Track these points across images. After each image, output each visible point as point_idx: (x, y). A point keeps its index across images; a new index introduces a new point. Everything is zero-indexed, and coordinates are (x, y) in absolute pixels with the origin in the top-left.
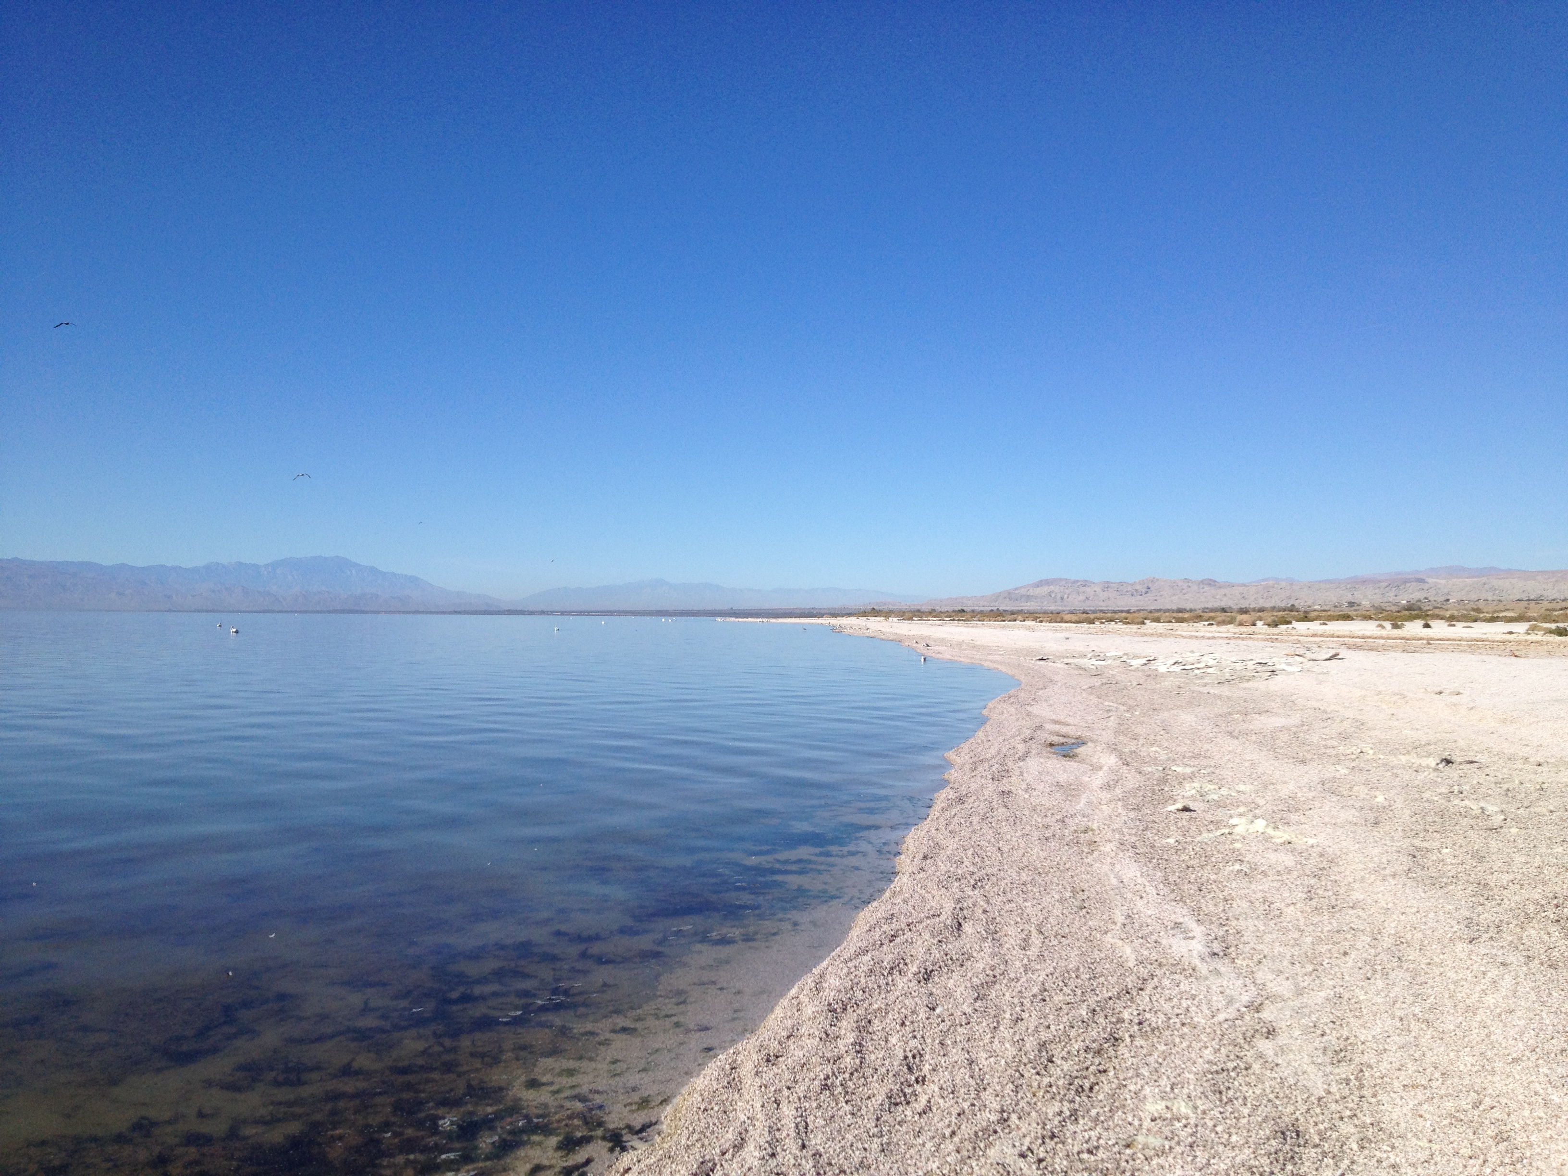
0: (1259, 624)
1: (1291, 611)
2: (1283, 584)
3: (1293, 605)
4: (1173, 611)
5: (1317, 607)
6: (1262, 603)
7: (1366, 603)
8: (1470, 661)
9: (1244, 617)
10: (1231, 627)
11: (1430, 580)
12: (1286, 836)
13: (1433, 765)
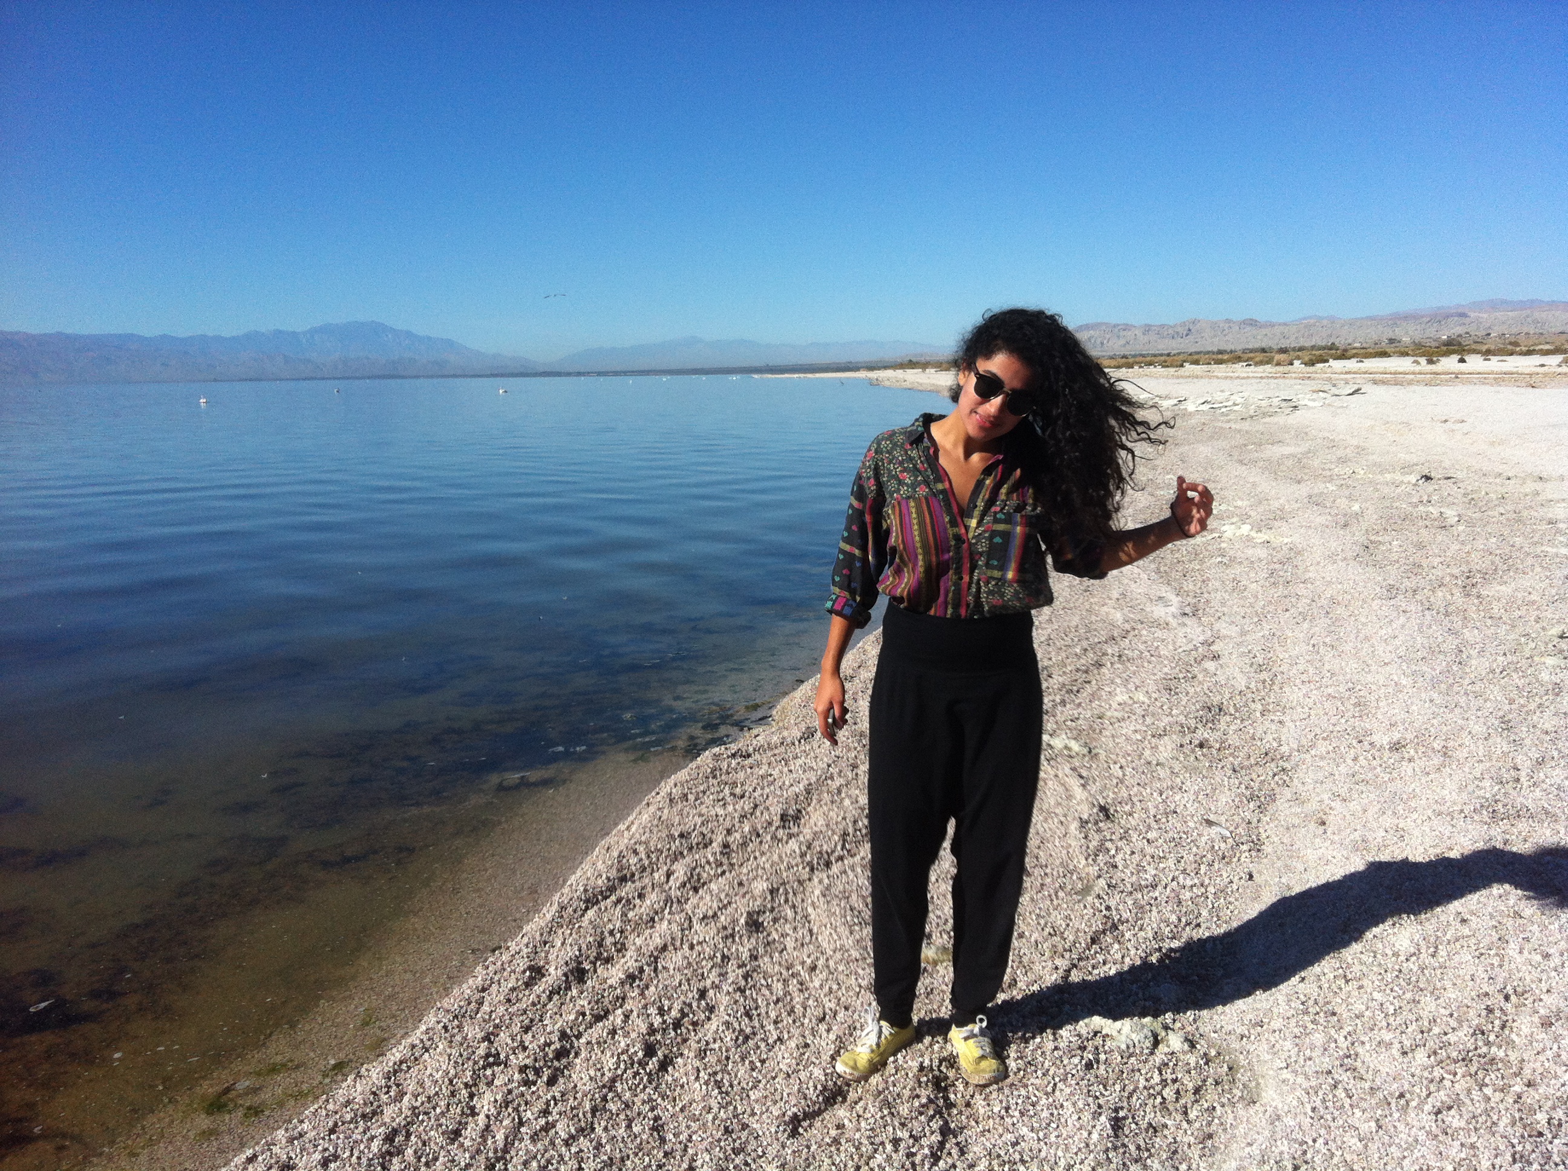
0: (1297, 363)
1: (1331, 349)
2: (1325, 322)
3: (1333, 344)
4: (1213, 353)
5: (1357, 345)
6: (1303, 342)
7: (1406, 339)
8: (1507, 392)
9: (1282, 357)
10: (1268, 368)
11: (1472, 315)
12: (1266, 537)
13: (1414, 481)
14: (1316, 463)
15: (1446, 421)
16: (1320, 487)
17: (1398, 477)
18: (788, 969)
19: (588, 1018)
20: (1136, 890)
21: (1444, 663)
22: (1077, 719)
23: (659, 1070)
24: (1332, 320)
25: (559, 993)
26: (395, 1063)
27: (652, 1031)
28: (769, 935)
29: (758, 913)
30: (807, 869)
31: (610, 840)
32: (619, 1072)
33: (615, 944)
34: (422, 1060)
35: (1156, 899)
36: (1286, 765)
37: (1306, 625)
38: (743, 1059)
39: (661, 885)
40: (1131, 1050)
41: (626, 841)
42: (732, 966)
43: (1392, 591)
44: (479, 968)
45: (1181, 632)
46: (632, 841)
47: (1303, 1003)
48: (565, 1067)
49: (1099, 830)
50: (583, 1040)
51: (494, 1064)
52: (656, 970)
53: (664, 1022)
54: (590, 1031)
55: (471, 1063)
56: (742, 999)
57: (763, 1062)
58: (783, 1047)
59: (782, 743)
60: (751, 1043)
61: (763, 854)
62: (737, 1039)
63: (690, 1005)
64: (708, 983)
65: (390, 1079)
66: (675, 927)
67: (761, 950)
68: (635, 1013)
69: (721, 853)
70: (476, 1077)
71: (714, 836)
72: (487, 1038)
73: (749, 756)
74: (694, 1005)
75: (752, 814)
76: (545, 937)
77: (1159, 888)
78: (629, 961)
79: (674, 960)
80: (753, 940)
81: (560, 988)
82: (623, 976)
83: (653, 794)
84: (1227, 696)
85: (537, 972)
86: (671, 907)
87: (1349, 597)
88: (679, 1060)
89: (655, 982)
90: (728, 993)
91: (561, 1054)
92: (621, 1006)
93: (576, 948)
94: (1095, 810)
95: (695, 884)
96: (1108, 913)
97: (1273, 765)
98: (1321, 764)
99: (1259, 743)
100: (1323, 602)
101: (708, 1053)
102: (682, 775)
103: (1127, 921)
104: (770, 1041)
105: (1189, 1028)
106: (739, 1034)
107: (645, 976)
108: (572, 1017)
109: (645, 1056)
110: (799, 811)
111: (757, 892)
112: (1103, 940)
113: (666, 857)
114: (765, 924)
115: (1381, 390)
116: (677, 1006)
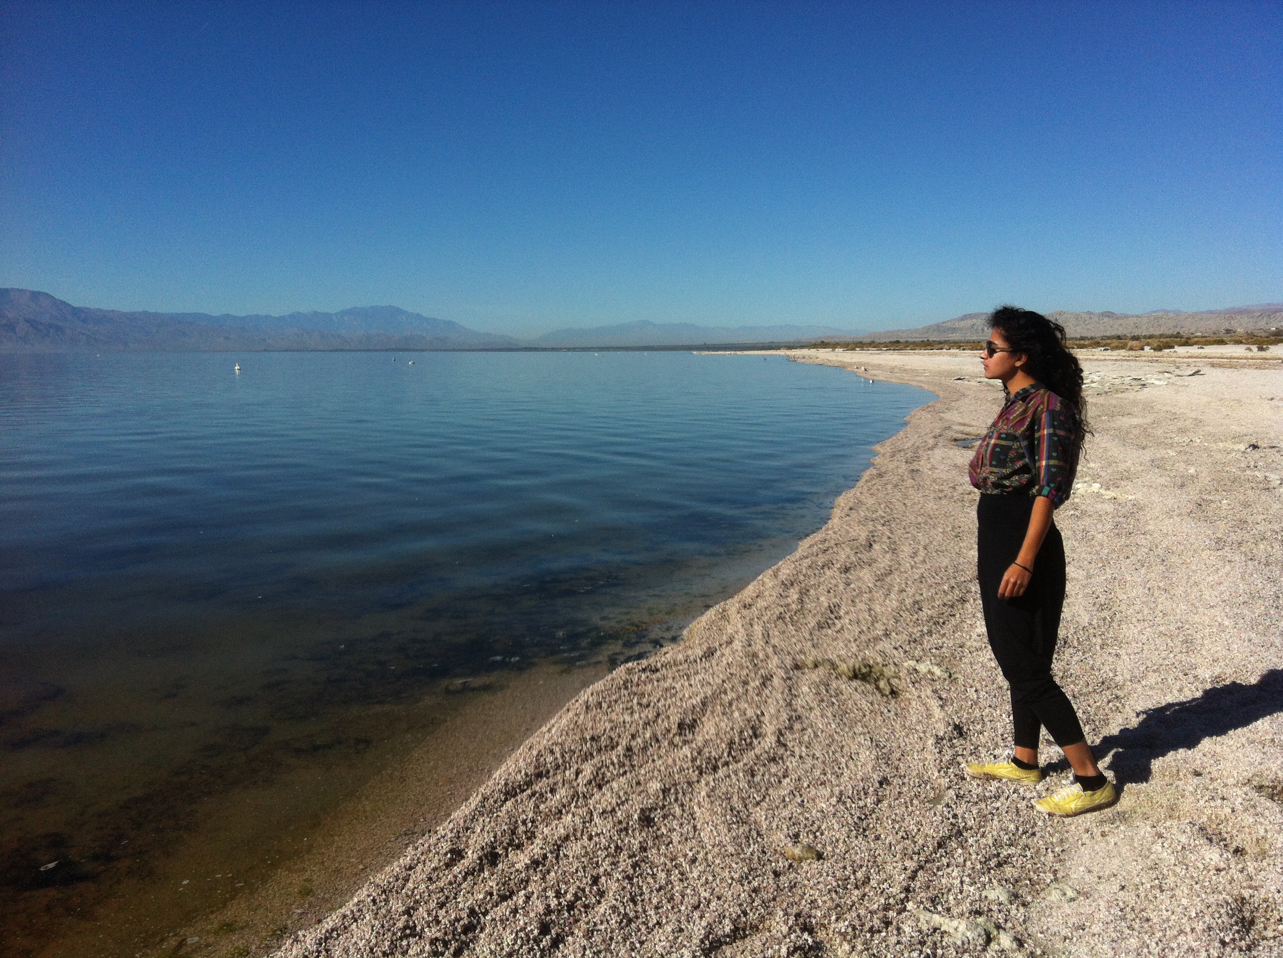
0: (1147, 348)
1: (1177, 338)
2: (1171, 315)
3: (1178, 333)
4: (1076, 339)
5: (1199, 334)
6: (1152, 331)
7: (1240, 330)
9: (1135, 343)
10: (1123, 352)
12: (1113, 494)
13: (1243, 449)
14: (1159, 432)
15: (1272, 399)
16: (1162, 453)
17: (1229, 445)
18: (672, 860)
19: (495, 897)
20: (981, 800)
21: (1263, 608)
22: (941, 647)
23: (551, 947)
24: (1178, 313)
25: (473, 874)
26: (327, 931)
27: (548, 911)
28: (658, 829)
29: (650, 810)
30: (697, 772)
31: (532, 740)
32: (516, 947)
33: (526, 832)
34: (350, 929)
35: (998, 809)
36: (1119, 693)
37: (1143, 571)
38: (625, 940)
39: (570, 782)
40: (965, 947)
41: (545, 742)
42: (623, 856)
43: (1220, 545)
44: (410, 849)
46: (550, 743)
47: (1121, 910)
48: (471, 941)
49: (952, 746)
50: (488, 917)
51: (410, 935)
52: (557, 858)
53: (560, 904)
54: (495, 909)
55: (390, 934)
56: (629, 887)
57: (642, 943)
58: (661, 931)
59: (686, 661)
60: (633, 925)
61: (660, 757)
62: (621, 921)
63: (583, 890)
64: (602, 870)
65: (321, 944)
66: (577, 820)
67: (650, 843)
68: (535, 896)
69: (625, 755)
70: (393, 945)
71: (620, 740)
72: (408, 912)
73: (657, 670)
74: (587, 890)
75: (654, 722)
76: (468, 824)
77: (1002, 799)
78: (535, 849)
79: (574, 848)
80: (644, 834)
81: (474, 870)
82: (529, 862)
83: (573, 701)
84: (1072, 631)
85: (457, 854)
86: (577, 802)
87: (1183, 547)
88: (570, 938)
89: (556, 868)
90: (618, 880)
91: (467, 929)
92: (525, 889)
93: (492, 835)
94: (950, 728)
95: (599, 782)
96: (954, 821)
97: (1108, 693)
98: (1150, 693)
99: (1097, 674)
100: (1160, 551)
101: (595, 933)
102: (599, 685)
103: (971, 828)
104: (650, 925)
105: (1019, 928)
106: (624, 918)
107: (547, 863)
108: (481, 896)
109: (539, 934)
110: (695, 721)
111: (651, 791)
112: (948, 845)
113: (578, 757)
114: (656, 820)
115: (1217, 373)
116: (572, 890)
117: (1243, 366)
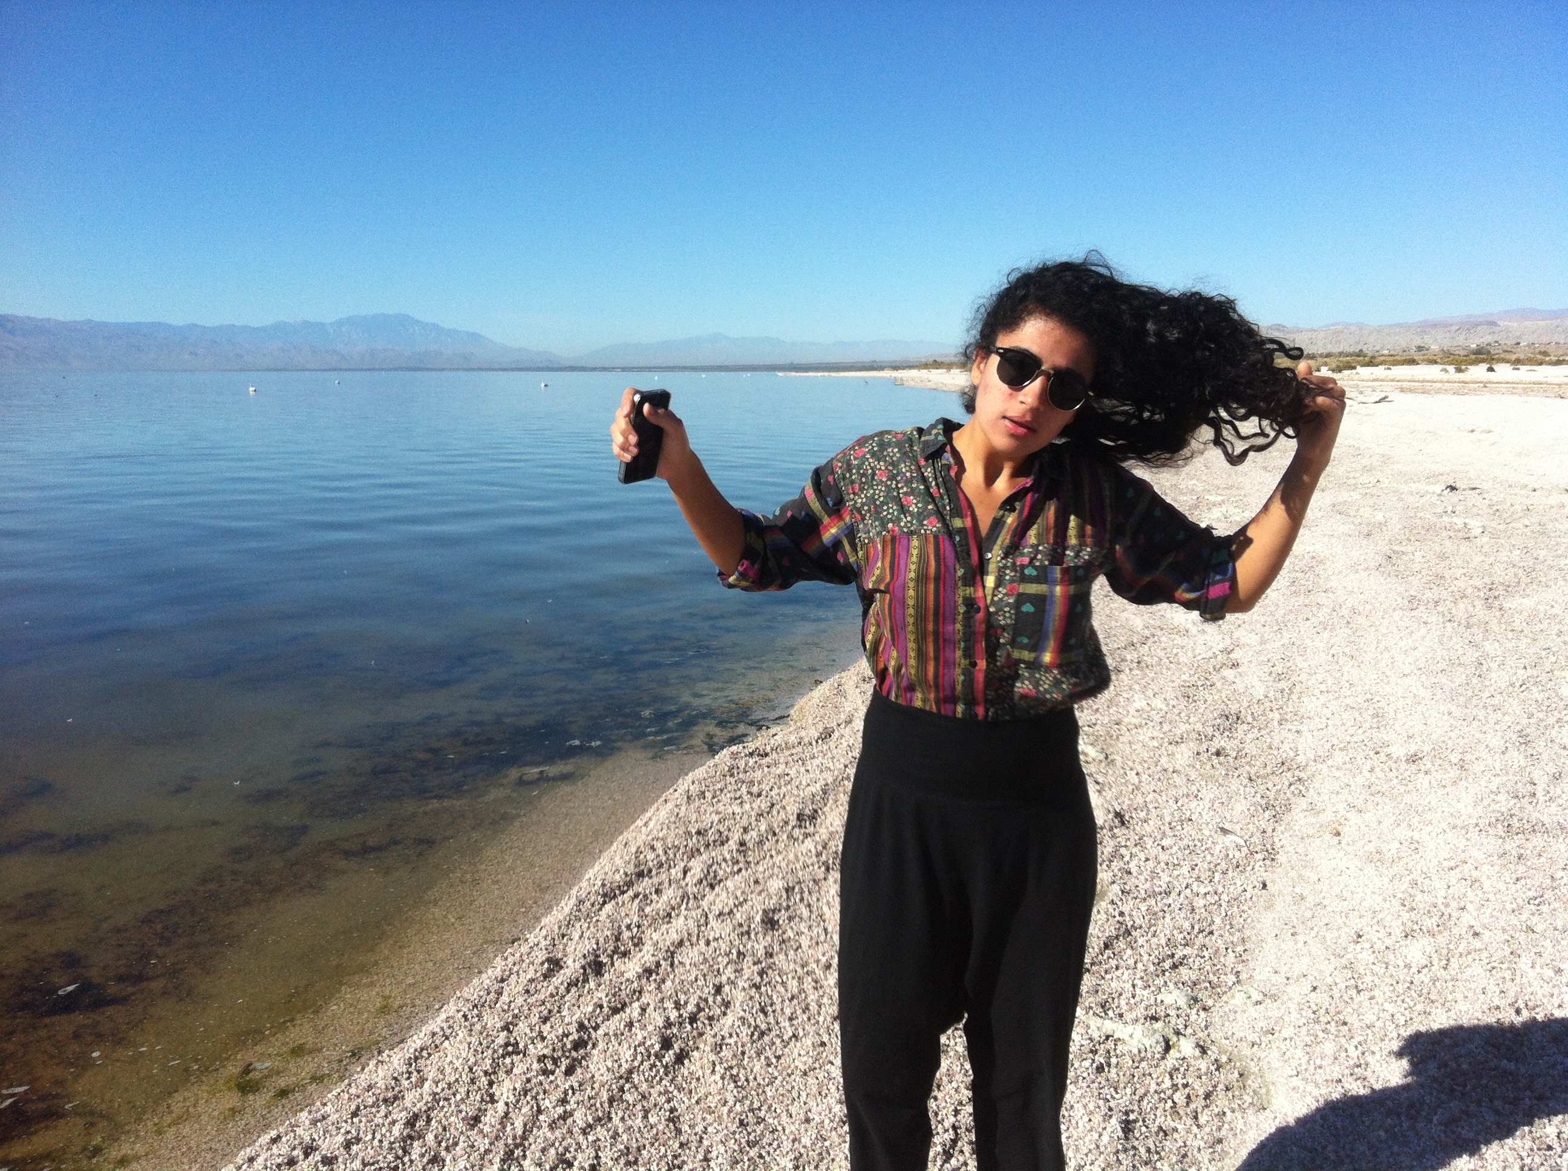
1: (1358, 356)
2: (1353, 329)
3: (1361, 351)
5: (1386, 352)
6: (1331, 348)
7: (1435, 347)
8: (1536, 402)
11: (1501, 323)
13: (1439, 492)
14: (1339, 472)
15: (1472, 431)
16: (1342, 497)
17: (1423, 487)
18: (803, 967)
19: (606, 1010)
20: (1149, 896)
21: (1464, 676)
22: (1095, 724)
23: (675, 1063)
24: (1360, 326)
25: (576, 985)
26: (416, 1050)
27: (668, 1024)
28: (784, 933)
29: (774, 911)
30: (823, 869)
31: (627, 835)
32: (636, 1064)
33: (632, 938)
34: (442, 1048)
35: (1170, 906)
36: (1302, 775)
37: (1325, 635)
38: (759, 1054)
39: (678, 882)
40: (1142, 1055)
41: (644, 837)
42: (747, 963)
43: (1413, 602)
44: (498, 959)
45: (1201, 638)
46: (650, 838)
47: (1314, 1013)
48: (583, 1058)
49: (1114, 836)
50: (600, 1032)
51: (513, 1053)
52: (672, 965)
53: (681, 1016)
54: (607, 1023)
55: (490, 1051)
56: (757, 996)
57: (778, 1058)
58: (798, 1044)
59: (800, 743)
60: (766, 1039)
61: (779, 852)
62: (753, 1034)
63: (706, 1000)
64: (724, 979)
65: (411, 1065)
66: (691, 923)
67: (776, 948)
68: (652, 1006)
69: (738, 851)
70: (496, 1066)
71: (731, 834)
72: (506, 1028)
73: (767, 755)
74: (710, 1000)
75: (768, 813)
76: (564, 930)
77: (1173, 895)
78: (646, 956)
79: (690, 955)
80: (768, 938)
81: (578, 980)
82: (640, 971)
83: (671, 790)
84: (1245, 704)
85: (555, 964)
86: (687, 903)
87: (1371, 607)
88: (695, 1053)
89: (672, 977)
90: (744, 989)
91: (578, 1045)
92: (638, 1000)
93: (594, 941)
94: (1111, 816)
95: (711, 881)
96: (1121, 919)
97: (1289, 774)
98: (1338, 774)
99: (1276, 753)
100: (1344, 611)
101: (724, 1047)
102: (700, 772)
103: (1141, 927)
104: (786, 1038)
105: (1200, 1035)
106: (755, 1029)
107: (661, 971)
108: (590, 1009)
109: (661, 1049)
110: (816, 811)
111: (772, 891)
112: (1115, 946)
113: (683, 854)
114: (781, 922)
115: (1408, 398)
116: (693, 1001)
117: (1438, 391)
